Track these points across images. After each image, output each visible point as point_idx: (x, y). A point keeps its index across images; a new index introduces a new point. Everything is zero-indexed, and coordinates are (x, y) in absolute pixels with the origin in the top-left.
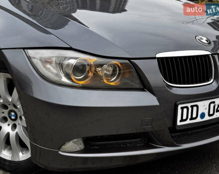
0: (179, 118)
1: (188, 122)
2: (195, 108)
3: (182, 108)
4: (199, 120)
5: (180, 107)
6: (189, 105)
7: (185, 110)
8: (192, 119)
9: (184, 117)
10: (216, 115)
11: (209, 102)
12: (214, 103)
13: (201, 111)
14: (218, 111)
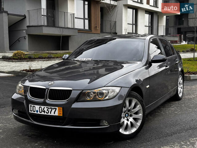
0: (30, 110)
1: (33, 112)
2: (34, 107)
3: (31, 106)
4: (36, 112)
5: (30, 105)
6: (32, 105)
7: (31, 107)
8: (34, 111)
9: (31, 110)
10: (43, 113)
11: (39, 106)
12: (41, 107)
13: (36, 109)
14: (43, 112)
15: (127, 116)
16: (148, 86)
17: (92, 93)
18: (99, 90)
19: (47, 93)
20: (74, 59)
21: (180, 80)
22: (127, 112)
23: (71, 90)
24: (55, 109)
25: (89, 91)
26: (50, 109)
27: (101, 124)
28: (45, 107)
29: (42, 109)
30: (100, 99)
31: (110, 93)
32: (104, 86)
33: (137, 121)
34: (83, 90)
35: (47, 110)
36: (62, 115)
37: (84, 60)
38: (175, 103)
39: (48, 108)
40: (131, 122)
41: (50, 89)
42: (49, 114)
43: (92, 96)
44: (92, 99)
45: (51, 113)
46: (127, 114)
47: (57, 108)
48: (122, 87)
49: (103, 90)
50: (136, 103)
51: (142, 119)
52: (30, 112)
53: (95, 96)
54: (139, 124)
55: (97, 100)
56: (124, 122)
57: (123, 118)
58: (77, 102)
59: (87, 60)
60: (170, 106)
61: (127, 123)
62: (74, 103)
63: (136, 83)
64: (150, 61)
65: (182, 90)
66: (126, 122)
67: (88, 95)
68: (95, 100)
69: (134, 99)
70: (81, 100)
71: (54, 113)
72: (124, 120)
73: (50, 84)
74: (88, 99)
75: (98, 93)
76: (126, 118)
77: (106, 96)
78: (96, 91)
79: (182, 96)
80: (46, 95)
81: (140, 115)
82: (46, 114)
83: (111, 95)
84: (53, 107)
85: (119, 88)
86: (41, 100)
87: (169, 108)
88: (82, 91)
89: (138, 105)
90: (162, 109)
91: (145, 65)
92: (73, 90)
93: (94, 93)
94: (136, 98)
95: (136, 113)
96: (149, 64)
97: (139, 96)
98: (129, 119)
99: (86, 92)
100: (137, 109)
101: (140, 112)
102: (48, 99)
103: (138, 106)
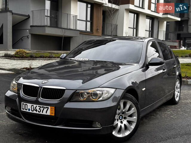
0: (22, 108)
1: (24, 110)
2: (26, 105)
3: (23, 104)
4: (28, 111)
5: (22, 103)
6: (25, 103)
7: (24, 105)
8: (26, 110)
9: (24, 108)
10: (35, 112)
11: (31, 105)
12: (33, 106)
13: (28, 107)
14: (35, 110)
15: (121, 118)
16: (144, 89)
17: (86, 93)
18: (93, 91)
19: (40, 91)
20: (71, 59)
21: (178, 84)
22: (121, 114)
23: (65, 90)
24: (47, 108)
25: (83, 91)
26: (42, 108)
27: (93, 126)
28: (38, 106)
29: (34, 108)
30: (94, 100)
31: (104, 94)
32: (99, 87)
33: (131, 124)
34: (77, 90)
35: (39, 109)
36: (53, 115)
37: (81, 60)
38: (171, 107)
39: (40, 107)
40: (125, 125)
41: (43, 88)
42: (41, 113)
43: (86, 96)
44: (85, 99)
45: (42, 112)
46: (121, 117)
47: (49, 107)
48: (116, 89)
49: (97, 91)
50: (130, 105)
51: (136, 122)
52: (22, 110)
53: (89, 96)
54: (133, 127)
55: (90, 100)
56: (117, 124)
57: (117, 120)
58: (70, 102)
59: (84, 60)
60: (166, 110)
61: (121, 126)
62: (67, 102)
63: (132, 85)
64: (147, 63)
65: (179, 94)
66: (119, 124)
67: (82, 95)
68: (88, 101)
69: (129, 101)
70: (74, 100)
71: (46, 113)
72: (118, 122)
73: (43, 82)
74: (82, 99)
75: (91, 93)
76: (119, 121)
77: (100, 97)
78: (90, 91)
79: (179, 101)
80: (38, 93)
81: (135, 117)
82: (37, 112)
83: (105, 96)
84: (45, 106)
85: (114, 90)
86: (34, 98)
87: (165, 111)
88: (75, 91)
89: (132, 107)
90: (158, 112)
91: (142, 67)
92: (66, 89)
93: (88, 93)
94: (131, 100)
95: (131, 116)
96: (146, 67)
97: (134, 98)
98: (123, 121)
99: (79, 92)
100: (131, 112)
101: (134, 114)
102: (41, 98)
103: (133, 109)
